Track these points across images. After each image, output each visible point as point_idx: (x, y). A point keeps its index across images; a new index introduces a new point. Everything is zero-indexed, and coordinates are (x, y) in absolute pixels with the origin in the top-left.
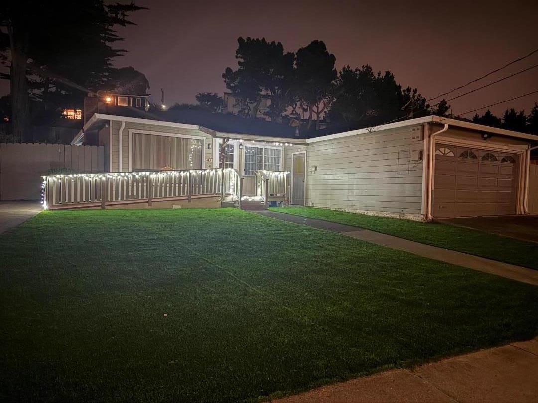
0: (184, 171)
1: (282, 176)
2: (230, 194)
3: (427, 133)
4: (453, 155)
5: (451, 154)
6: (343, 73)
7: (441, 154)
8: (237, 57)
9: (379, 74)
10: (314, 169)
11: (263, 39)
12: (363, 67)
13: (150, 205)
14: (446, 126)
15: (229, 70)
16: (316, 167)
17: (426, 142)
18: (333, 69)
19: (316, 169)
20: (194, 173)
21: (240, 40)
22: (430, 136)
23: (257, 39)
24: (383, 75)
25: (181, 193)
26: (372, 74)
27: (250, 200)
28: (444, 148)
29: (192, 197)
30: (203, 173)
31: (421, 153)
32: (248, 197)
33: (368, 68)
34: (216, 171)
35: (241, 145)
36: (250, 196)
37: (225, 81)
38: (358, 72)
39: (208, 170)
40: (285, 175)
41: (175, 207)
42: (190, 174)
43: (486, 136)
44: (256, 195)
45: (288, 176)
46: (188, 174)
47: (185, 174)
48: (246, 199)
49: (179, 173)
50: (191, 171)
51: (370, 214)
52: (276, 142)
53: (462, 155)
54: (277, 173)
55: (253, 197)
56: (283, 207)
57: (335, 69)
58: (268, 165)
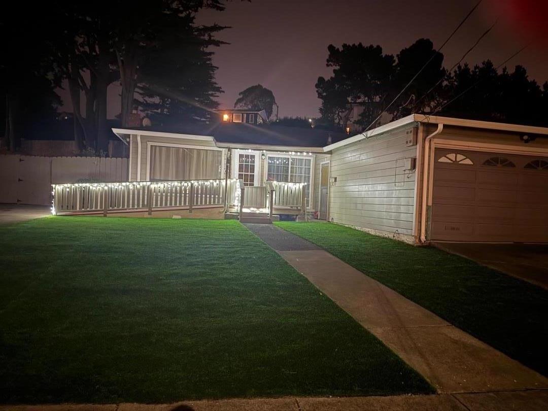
0: (186, 181)
1: (297, 188)
2: (234, 205)
3: (420, 135)
4: (471, 163)
5: (468, 162)
6: (458, 72)
7: (450, 161)
8: (328, 65)
9: (504, 70)
10: (333, 180)
11: (360, 44)
12: (483, 63)
13: (150, 214)
14: (440, 127)
15: (321, 80)
16: (336, 178)
17: (419, 146)
18: (441, 69)
19: (335, 181)
20: (196, 184)
21: (331, 48)
22: (424, 140)
23: (354, 45)
24: (511, 71)
25: (183, 203)
26: (494, 71)
27: (258, 212)
28: (454, 155)
29: (193, 207)
30: (206, 183)
31: (414, 160)
32: (255, 209)
33: (489, 64)
34: (220, 182)
35: (263, 155)
36: (258, 208)
37: (317, 91)
38: (477, 70)
39: (211, 181)
40: (301, 187)
41: (174, 217)
42: (192, 184)
43: (525, 137)
44: (266, 207)
45: (304, 187)
46: (190, 184)
47: (186, 184)
48: (253, 211)
49: (181, 183)
50: (192, 182)
51: (373, 232)
52: (292, 151)
53: (488, 163)
54: (290, 185)
55: (261, 210)
56: (297, 221)
57: (444, 68)
58: (296, 176)
